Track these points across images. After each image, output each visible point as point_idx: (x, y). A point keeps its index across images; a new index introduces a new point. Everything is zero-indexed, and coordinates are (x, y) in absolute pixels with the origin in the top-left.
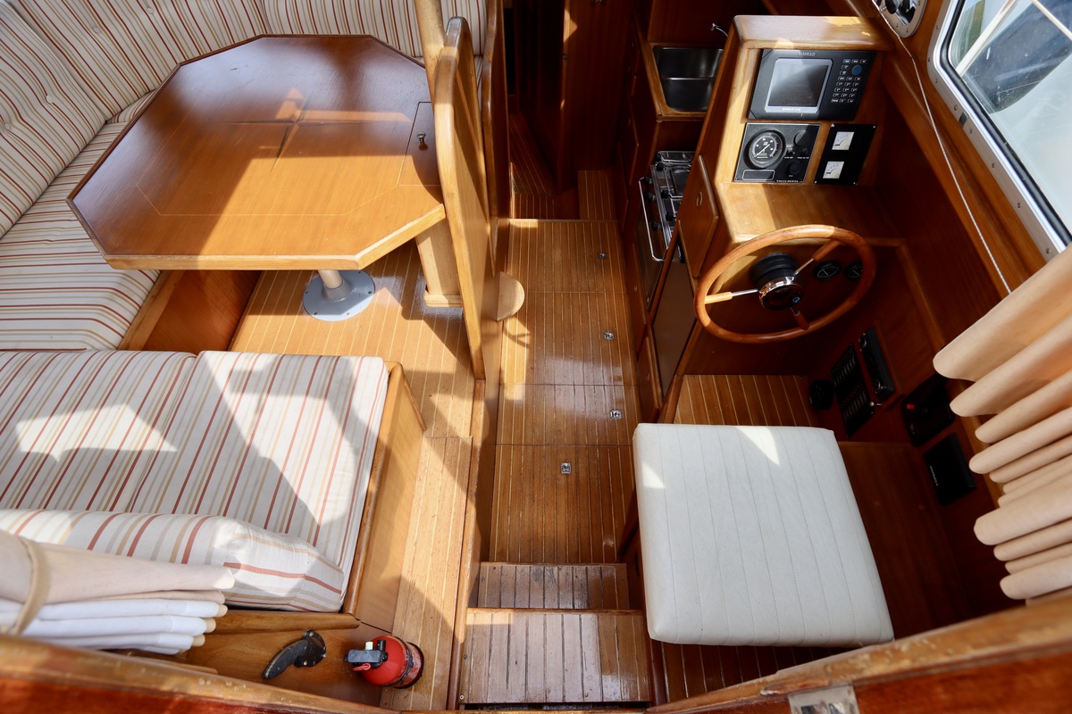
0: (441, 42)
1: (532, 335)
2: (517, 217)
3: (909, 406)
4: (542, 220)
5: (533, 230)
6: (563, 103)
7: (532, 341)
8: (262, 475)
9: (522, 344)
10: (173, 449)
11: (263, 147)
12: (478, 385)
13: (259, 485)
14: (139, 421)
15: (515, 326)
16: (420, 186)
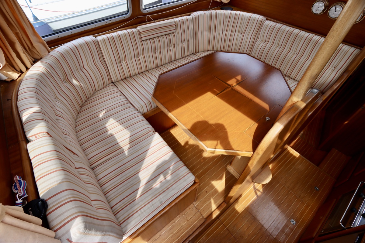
1: (262, 193)
2: (292, 147)
4: (301, 156)
5: (295, 157)
6: (346, 122)
7: (261, 196)
8: (135, 183)
9: (256, 194)
11: (215, 90)
12: (223, 204)
13: (132, 185)
14: (129, 139)
15: (259, 187)
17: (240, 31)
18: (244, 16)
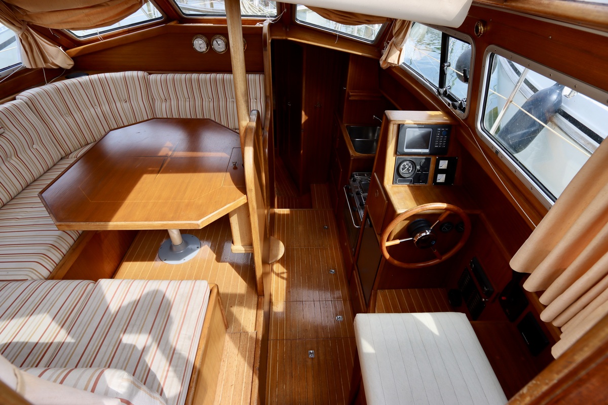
0: (248, 120)
1: (288, 272)
2: (278, 208)
3: (503, 298)
4: (293, 209)
5: (287, 215)
6: (302, 152)
7: (288, 276)
8: (129, 355)
9: (283, 278)
10: (73, 341)
11: (150, 169)
12: (260, 299)
13: (126, 362)
14: (54, 323)
15: (278, 268)
16: (234, 187)
17: (122, 99)
18: (114, 78)
